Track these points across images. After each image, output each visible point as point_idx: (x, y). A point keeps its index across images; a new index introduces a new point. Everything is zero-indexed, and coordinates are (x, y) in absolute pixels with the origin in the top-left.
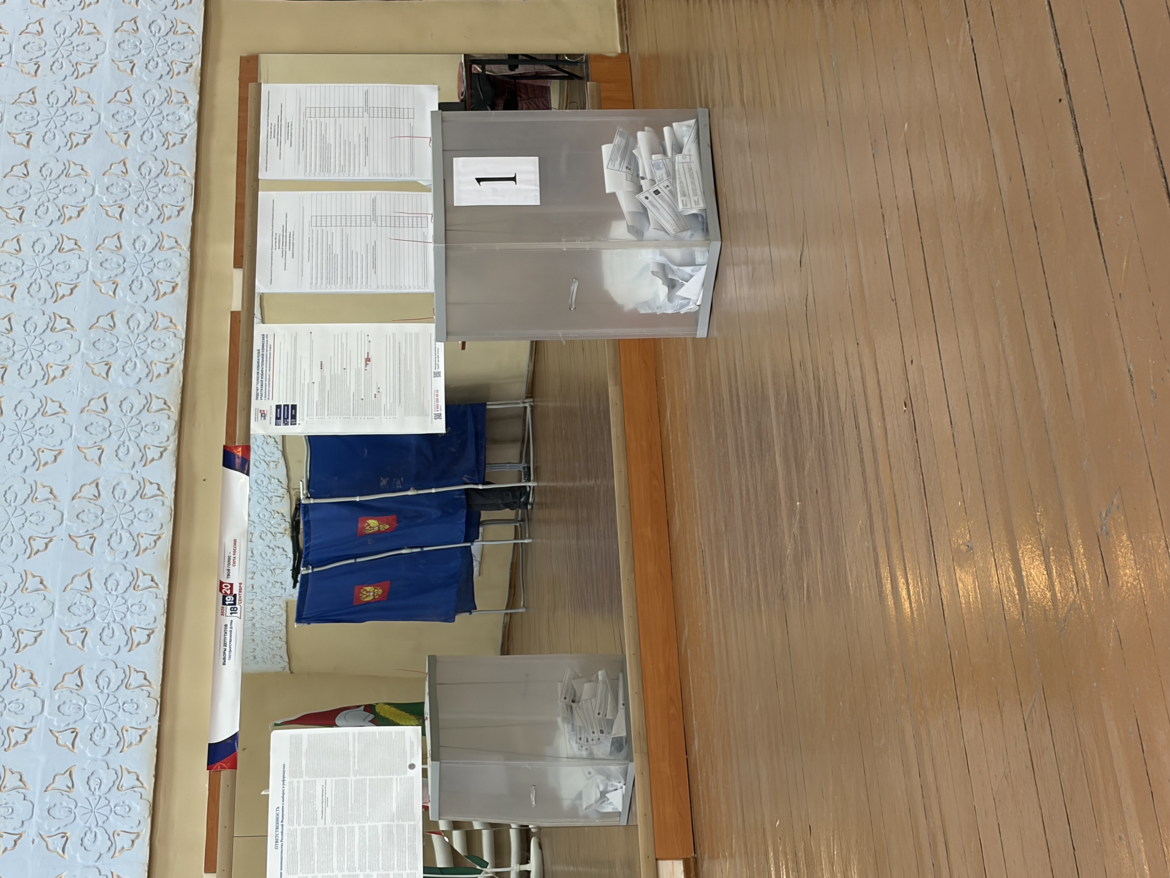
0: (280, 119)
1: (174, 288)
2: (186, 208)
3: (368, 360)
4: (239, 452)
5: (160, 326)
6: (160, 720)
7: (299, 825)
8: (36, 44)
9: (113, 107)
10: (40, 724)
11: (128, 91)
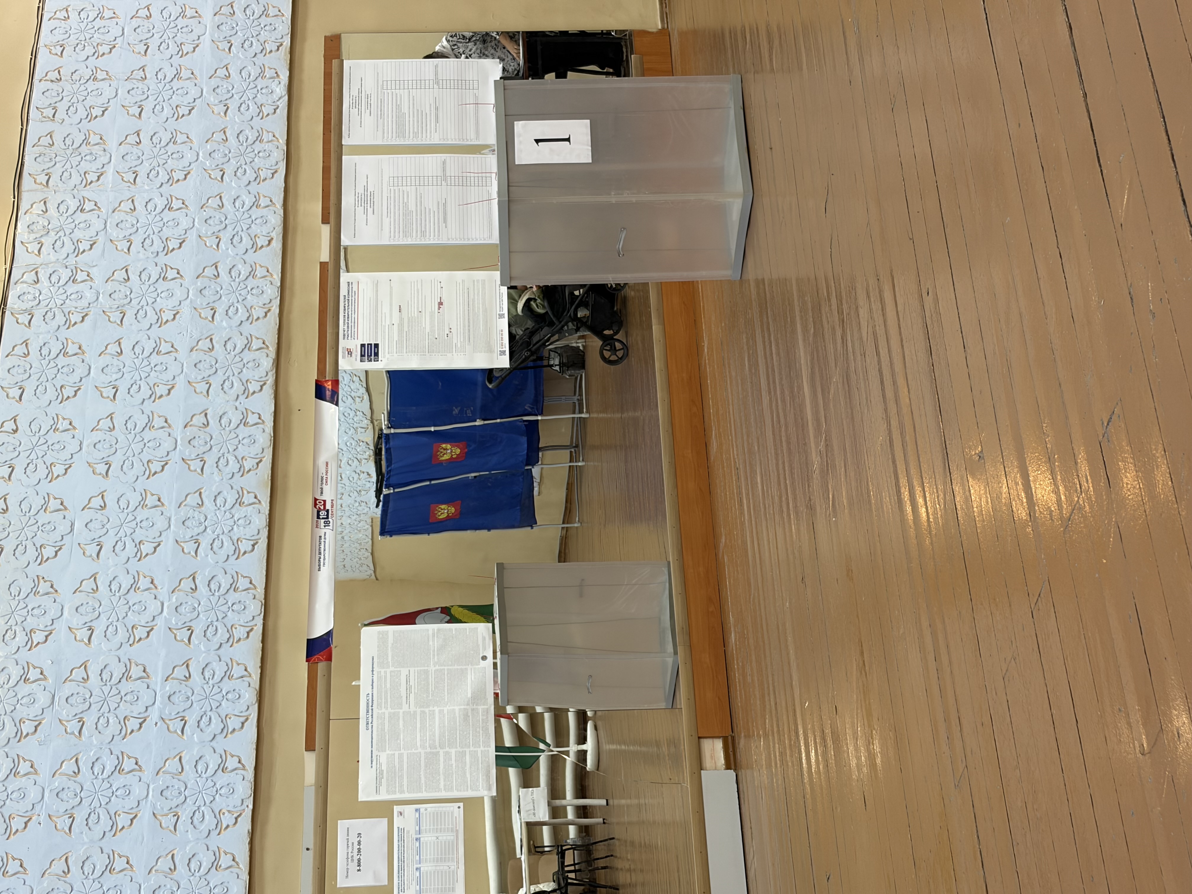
0: (360, 92)
1: (270, 242)
2: (279, 171)
3: (441, 304)
4: (329, 386)
5: (259, 275)
6: (265, 619)
7: (387, 708)
8: (146, 26)
9: (214, 82)
10: (160, 622)
11: (227, 68)
